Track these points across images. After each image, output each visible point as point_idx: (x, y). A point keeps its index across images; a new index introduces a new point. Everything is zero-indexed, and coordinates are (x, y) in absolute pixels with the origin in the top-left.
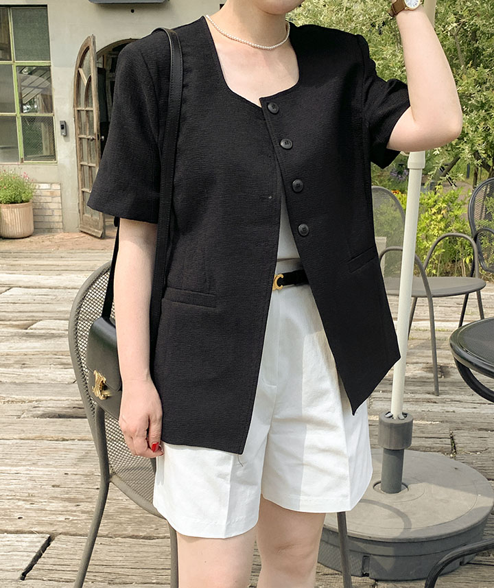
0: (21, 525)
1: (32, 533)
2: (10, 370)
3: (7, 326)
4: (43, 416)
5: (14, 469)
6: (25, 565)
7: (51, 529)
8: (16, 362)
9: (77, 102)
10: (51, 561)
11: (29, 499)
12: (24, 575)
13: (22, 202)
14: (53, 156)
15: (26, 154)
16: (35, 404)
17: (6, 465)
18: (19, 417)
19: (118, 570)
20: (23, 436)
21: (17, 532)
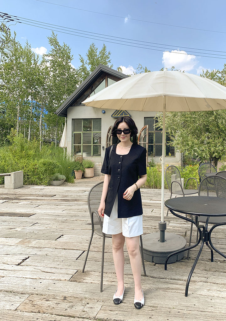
0: (78, 248)
1: (80, 250)
2: (82, 213)
3: (83, 202)
4: (87, 224)
5: (79, 236)
6: (78, 257)
7: (84, 249)
8: (84, 211)
9: (107, 141)
10: (83, 256)
11: (81, 243)
12: (77, 259)
13: (91, 168)
14: (100, 155)
15: (93, 154)
16: (86, 221)
17: (77, 235)
18: (82, 224)
19: (98, 259)
20: (82, 229)
21: (77, 250)
